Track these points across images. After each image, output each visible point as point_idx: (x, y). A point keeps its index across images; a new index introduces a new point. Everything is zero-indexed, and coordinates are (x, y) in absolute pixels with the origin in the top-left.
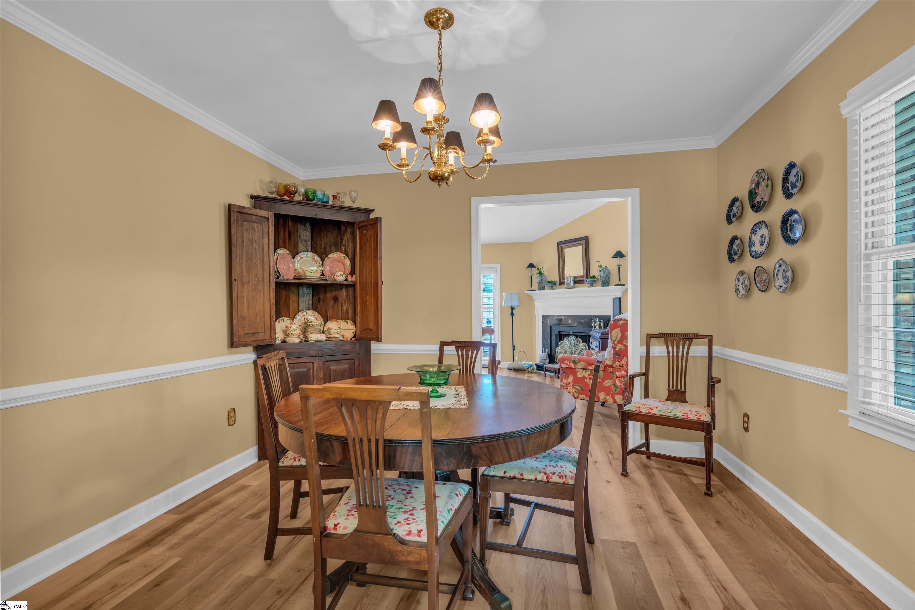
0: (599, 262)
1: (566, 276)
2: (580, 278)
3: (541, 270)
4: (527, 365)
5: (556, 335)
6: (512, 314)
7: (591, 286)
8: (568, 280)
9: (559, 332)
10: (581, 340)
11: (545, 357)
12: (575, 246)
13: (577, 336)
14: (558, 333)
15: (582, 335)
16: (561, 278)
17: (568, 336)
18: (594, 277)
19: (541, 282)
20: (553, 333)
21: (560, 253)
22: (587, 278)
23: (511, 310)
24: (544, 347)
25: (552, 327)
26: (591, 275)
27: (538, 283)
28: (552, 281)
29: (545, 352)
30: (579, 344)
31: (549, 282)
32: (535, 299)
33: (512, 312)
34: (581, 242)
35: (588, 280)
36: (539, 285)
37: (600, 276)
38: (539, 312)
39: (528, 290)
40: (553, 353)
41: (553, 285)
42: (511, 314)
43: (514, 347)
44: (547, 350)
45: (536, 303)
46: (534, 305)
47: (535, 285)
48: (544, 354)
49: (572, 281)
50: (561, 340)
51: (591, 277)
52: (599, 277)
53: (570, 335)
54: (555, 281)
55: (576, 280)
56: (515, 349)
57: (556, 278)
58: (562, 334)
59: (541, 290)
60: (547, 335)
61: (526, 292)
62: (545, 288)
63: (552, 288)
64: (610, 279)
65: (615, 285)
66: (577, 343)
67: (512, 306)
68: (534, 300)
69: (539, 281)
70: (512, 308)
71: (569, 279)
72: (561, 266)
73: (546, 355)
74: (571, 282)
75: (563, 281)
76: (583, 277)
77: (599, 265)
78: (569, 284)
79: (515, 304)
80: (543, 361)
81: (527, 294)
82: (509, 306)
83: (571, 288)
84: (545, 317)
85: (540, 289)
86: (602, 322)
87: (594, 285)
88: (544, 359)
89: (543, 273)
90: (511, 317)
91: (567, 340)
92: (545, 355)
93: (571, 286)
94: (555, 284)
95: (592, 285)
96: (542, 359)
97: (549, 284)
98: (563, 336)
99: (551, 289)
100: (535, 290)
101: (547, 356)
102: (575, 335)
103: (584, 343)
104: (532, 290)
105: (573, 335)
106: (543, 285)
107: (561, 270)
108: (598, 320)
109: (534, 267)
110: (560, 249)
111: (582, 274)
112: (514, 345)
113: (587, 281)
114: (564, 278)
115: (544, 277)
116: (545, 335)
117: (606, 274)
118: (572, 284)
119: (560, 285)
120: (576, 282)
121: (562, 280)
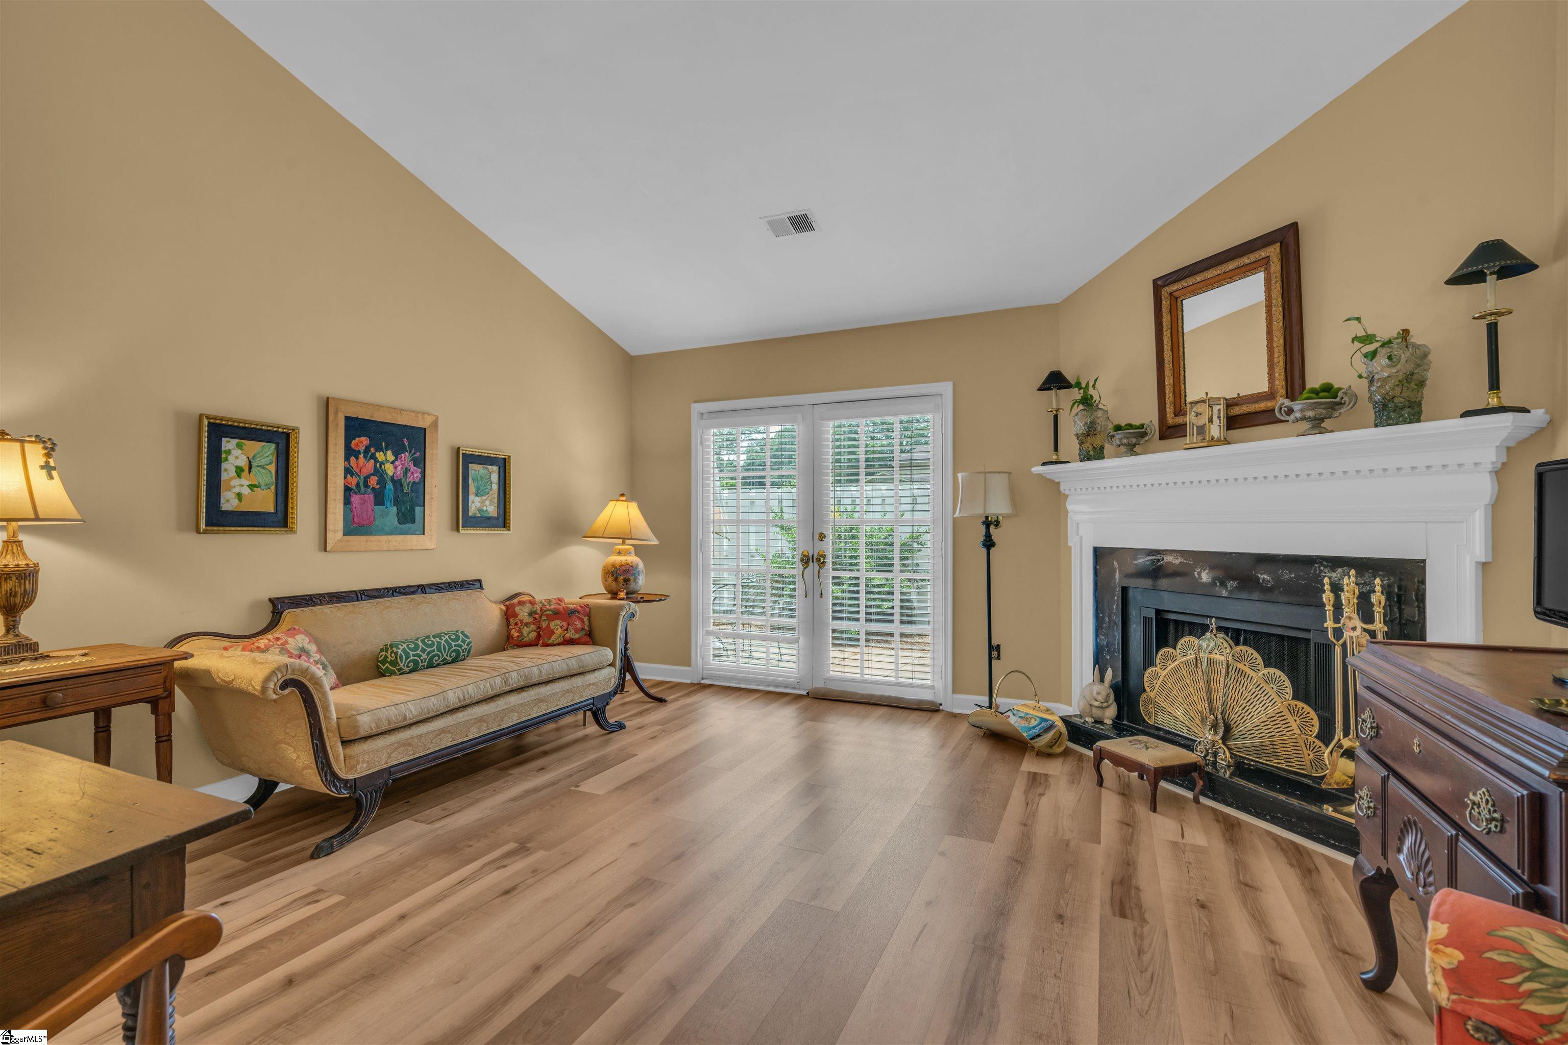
0: (1358, 319)
1: (1189, 399)
2: (1255, 402)
3: (1091, 391)
4: (1034, 723)
5: (1146, 621)
6: (989, 544)
7: (1313, 427)
8: (1197, 415)
9: (1158, 612)
10: (1256, 655)
11: (1100, 698)
12: (1229, 277)
13: (1237, 636)
14: (1152, 615)
15: (1255, 633)
16: (1169, 410)
17: (1199, 630)
18: (1327, 389)
19: (1091, 431)
20: (1133, 613)
21: (1166, 318)
22: (1291, 395)
23: (983, 528)
24: (1099, 660)
25: (1131, 593)
26: (1313, 381)
27: (1078, 436)
28: (1130, 426)
29: (1102, 680)
30: (1247, 669)
31: (1118, 428)
32: (1067, 492)
33: (988, 535)
34: (1263, 253)
35: (1297, 406)
36: (1081, 443)
37: (1365, 382)
38: (1081, 538)
39: (1044, 464)
40: (1133, 681)
41: (1134, 440)
42: (985, 541)
43: (994, 650)
44: (1109, 673)
45: (1070, 507)
46: (1067, 512)
47: (1070, 444)
48: (1097, 687)
49: (1215, 419)
50: (1166, 645)
51: (1316, 392)
52: (1361, 387)
53: (1204, 628)
54: (1142, 426)
55: (1236, 411)
56: (999, 658)
57: (1147, 414)
58: (1170, 620)
59: (1089, 459)
60: (1110, 617)
61: (1038, 469)
62: (1105, 452)
63: (1131, 450)
64: (1426, 391)
65: (1466, 414)
66: (1240, 666)
67: (987, 517)
68: (1066, 496)
69: (1080, 426)
70: (988, 523)
71: (1200, 408)
72: (1168, 366)
73: (1104, 693)
74: (1211, 421)
75: (1179, 420)
76: (1270, 395)
77: (1361, 333)
78: (1201, 430)
79: (998, 507)
80: (1095, 711)
81: (1040, 476)
82: (978, 516)
83: (1214, 442)
84: (1099, 554)
85: (1085, 457)
86: (1378, 588)
87: (1326, 424)
88: (1096, 704)
89: (1096, 397)
90: (985, 551)
91: (1190, 646)
92: (1103, 690)
93: (1212, 438)
94: (1144, 434)
95: (1317, 425)
96: (1091, 705)
97: (1118, 436)
98: (1172, 628)
99: (1126, 452)
100: (1068, 462)
101: (1108, 696)
102: (1225, 630)
103: (1272, 670)
104: (1057, 462)
105: (1219, 629)
106: (1097, 441)
107: (1169, 381)
108: (1353, 579)
109: (1068, 386)
110: (1165, 304)
111: (1264, 387)
112: (994, 643)
113: (1290, 411)
114: (1180, 411)
115: (1100, 414)
116: (1103, 618)
117: (1403, 367)
118: (1215, 430)
119: (1162, 437)
120: (1234, 422)
121: (1171, 419)
